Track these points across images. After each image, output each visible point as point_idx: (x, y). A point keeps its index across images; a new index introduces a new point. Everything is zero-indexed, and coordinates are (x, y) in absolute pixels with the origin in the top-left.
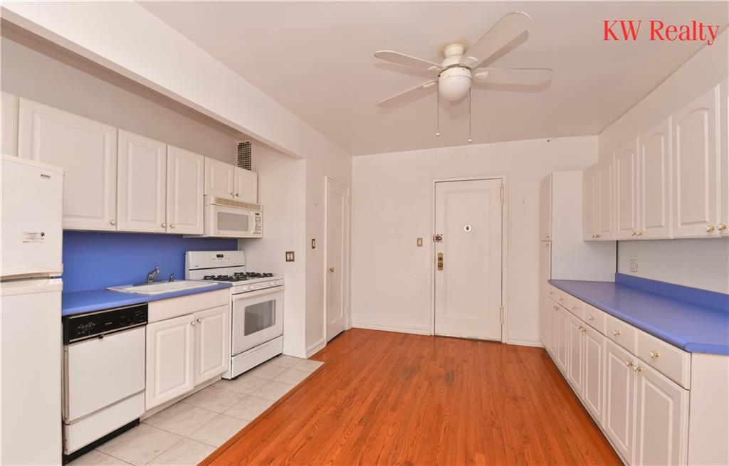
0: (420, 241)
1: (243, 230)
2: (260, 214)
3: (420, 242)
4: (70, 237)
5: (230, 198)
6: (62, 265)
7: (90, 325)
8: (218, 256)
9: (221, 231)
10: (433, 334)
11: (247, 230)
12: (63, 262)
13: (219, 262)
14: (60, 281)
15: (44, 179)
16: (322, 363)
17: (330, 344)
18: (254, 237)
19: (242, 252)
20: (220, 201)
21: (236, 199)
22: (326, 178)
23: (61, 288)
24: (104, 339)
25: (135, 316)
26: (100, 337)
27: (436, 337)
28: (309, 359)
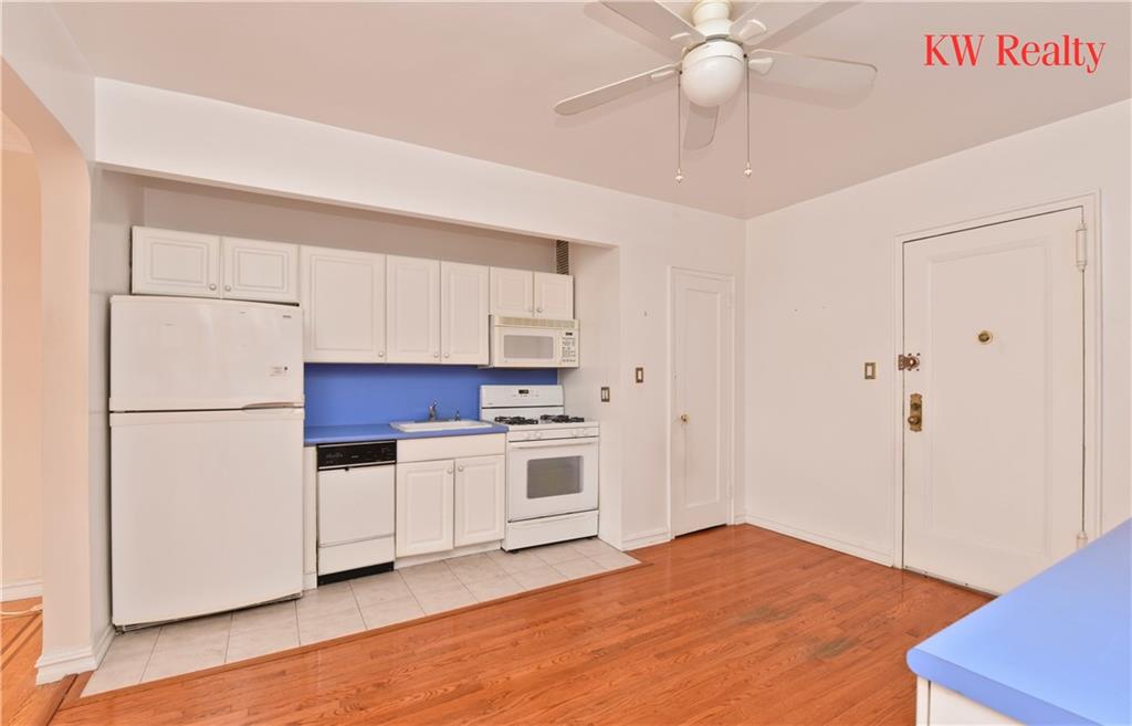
0: (870, 368)
1: (547, 357)
2: (575, 334)
3: (870, 371)
4: (311, 369)
5: (529, 315)
6: (303, 396)
7: (338, 455)
8: (521, 392)
9: (509, 360)
10: (899, 566)
11: (552, 357)
12: (305, 393)
13: (523, 400)
14: (302, 410)
15: (287, 320)
16: (637, 562)
17: (680, 541)
18: (562, 366)
19: (560, 387)
20: (507, 321)
21: (538, 316)
22: (669, 269)
23: (303, 417)
24: (351, 470)
25: (383, 453)
26: (347, 469)
27: (907, 573)
28: (626, 552)
